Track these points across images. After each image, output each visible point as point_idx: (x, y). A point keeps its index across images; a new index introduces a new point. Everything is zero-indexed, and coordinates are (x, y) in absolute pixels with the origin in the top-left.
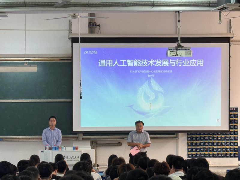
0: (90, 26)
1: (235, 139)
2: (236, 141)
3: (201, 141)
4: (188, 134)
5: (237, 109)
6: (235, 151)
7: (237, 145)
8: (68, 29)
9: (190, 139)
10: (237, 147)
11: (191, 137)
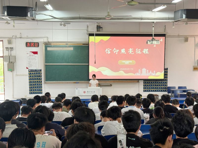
0: (97, 28)
1: (166, 83)
2: (167, 84)
3: (150, 84)
4: (144, 81)
5: (167, 69)
6: (166, 89)
7: (167, 86)
8: (87, 29)
9: (144, 83)
10: (167, 87)
11: (145, 82)
